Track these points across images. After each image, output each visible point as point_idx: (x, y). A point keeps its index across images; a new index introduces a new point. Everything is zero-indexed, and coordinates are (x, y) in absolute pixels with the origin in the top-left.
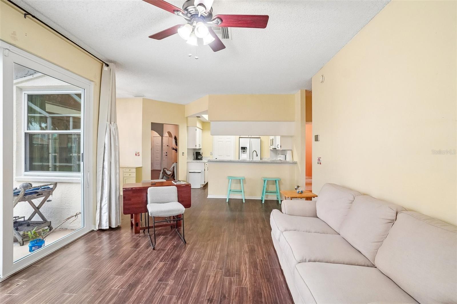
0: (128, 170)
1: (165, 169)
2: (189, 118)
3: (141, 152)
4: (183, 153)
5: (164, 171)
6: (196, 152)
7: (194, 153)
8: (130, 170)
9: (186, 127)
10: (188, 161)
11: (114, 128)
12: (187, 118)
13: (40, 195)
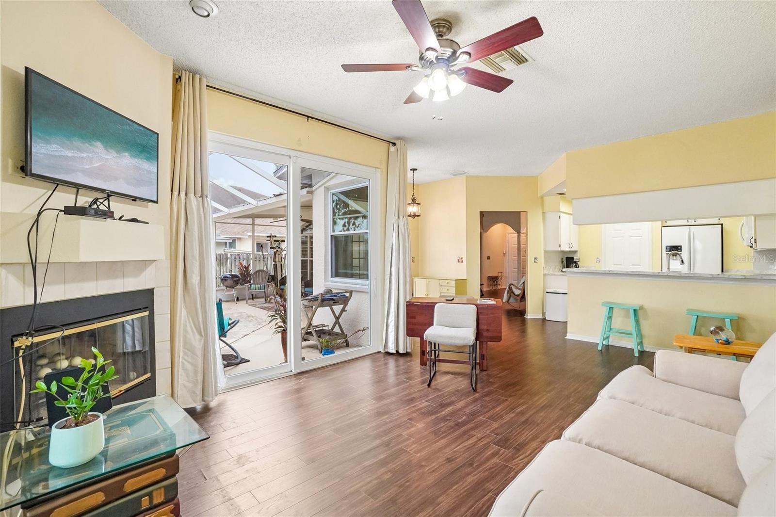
0: (445, 283)
1: (512, 286)
2: (546, 198)
3: (465, 257)
4: (535, 258)
5: (510, 289)
6: (567, 258)
7: (562, 259)
8: (448, 283)
9: (541, 214)
10: (546, 272)
11: (403, 223)
12: (542, 197)
13: (336, 302)
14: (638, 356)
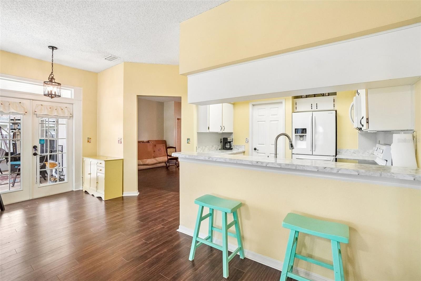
4: (188, 139)
8: (100, 163)
14: (226, 278)
